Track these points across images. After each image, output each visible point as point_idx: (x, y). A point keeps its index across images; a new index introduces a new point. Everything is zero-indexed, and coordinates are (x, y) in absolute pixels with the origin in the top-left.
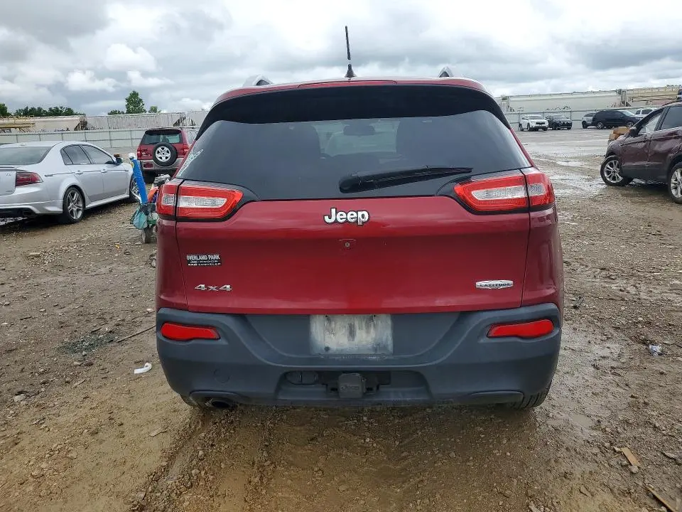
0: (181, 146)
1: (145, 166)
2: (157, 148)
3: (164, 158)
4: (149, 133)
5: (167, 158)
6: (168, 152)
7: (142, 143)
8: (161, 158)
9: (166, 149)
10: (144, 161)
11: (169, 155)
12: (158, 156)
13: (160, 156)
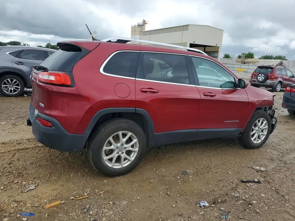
0: (271, 75)
1: (253, 81)
2: (260, 74)
3: (261, 79)
4: (259, 67)
5: (262, 79)
6: (263, 77)
7: (255, 72)
8: (260, 79)
9: (263, 75)
10: (253, 79)
11: (263, 78)
12: (259, 78)
13: (260, 78)
